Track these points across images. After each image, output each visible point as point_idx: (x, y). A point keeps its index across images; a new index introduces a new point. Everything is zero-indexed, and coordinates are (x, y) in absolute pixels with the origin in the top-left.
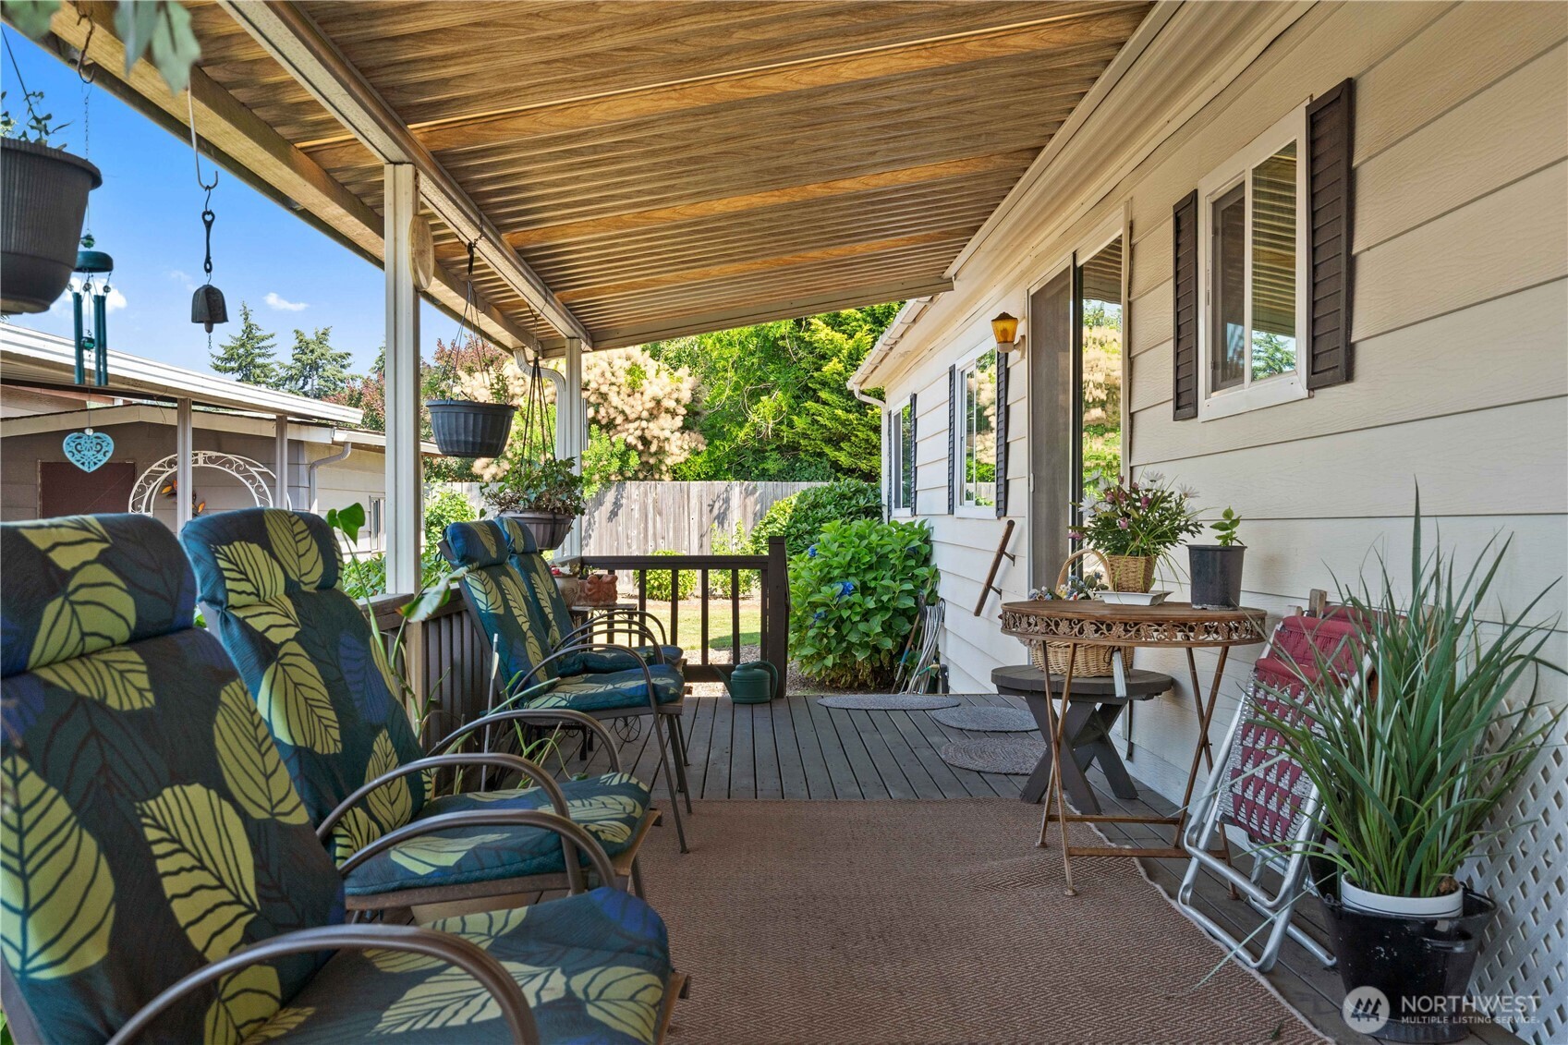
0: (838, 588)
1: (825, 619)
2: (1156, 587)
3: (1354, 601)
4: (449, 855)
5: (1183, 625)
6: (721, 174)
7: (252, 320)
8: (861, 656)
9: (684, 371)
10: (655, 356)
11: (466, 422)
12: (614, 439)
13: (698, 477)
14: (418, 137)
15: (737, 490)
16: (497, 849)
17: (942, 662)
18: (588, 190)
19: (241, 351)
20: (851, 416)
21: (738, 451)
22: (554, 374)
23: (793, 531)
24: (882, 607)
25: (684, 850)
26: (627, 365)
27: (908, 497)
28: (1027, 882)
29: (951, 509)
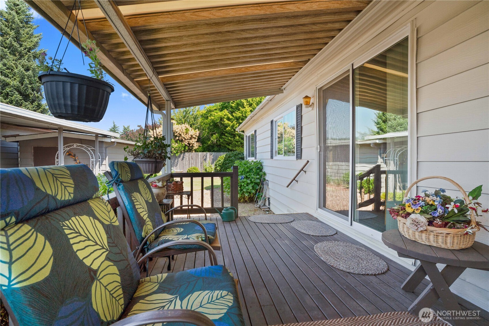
0: (240, 177)
7: (115, 124)
8: (246, 195)
9: (197, 130)
10: (191, 127)
12: (182, 144)
13: (200, 152)
15: (208, 154)
17: (268, 196)
19: (113, 130)
20: (232, 139)
21: (208, 145)
23: (225, 163)
24: (252, 182)
26: (185, 128)
27: (253, 154)
29: (272, 157)
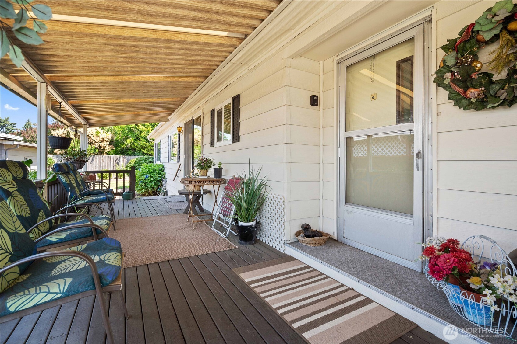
0: (145, 176)
1: (143, 183)
2: (208, 175)
3: (240, 177)
4: (62, 236)
5: (213, 181)
6: (123, 95)
8: (150, 189)
9: (109, 133)
10: (102, 129)
11: (59, 141)
12: (92, 146)
13: (113, 155)
14: (47, 77)
15: (122, 157)
16: (75, 233)
17: (166, 190)
18: (91, 94)
20: (147, 144)
21: (122, 149)
22: (80, 132)
23: (135, 165)
24: (154, 180)
25: (115, 230)
26: (96, 131)
27: (159, 159)
28: (186, 228)
29: (168, 161)
